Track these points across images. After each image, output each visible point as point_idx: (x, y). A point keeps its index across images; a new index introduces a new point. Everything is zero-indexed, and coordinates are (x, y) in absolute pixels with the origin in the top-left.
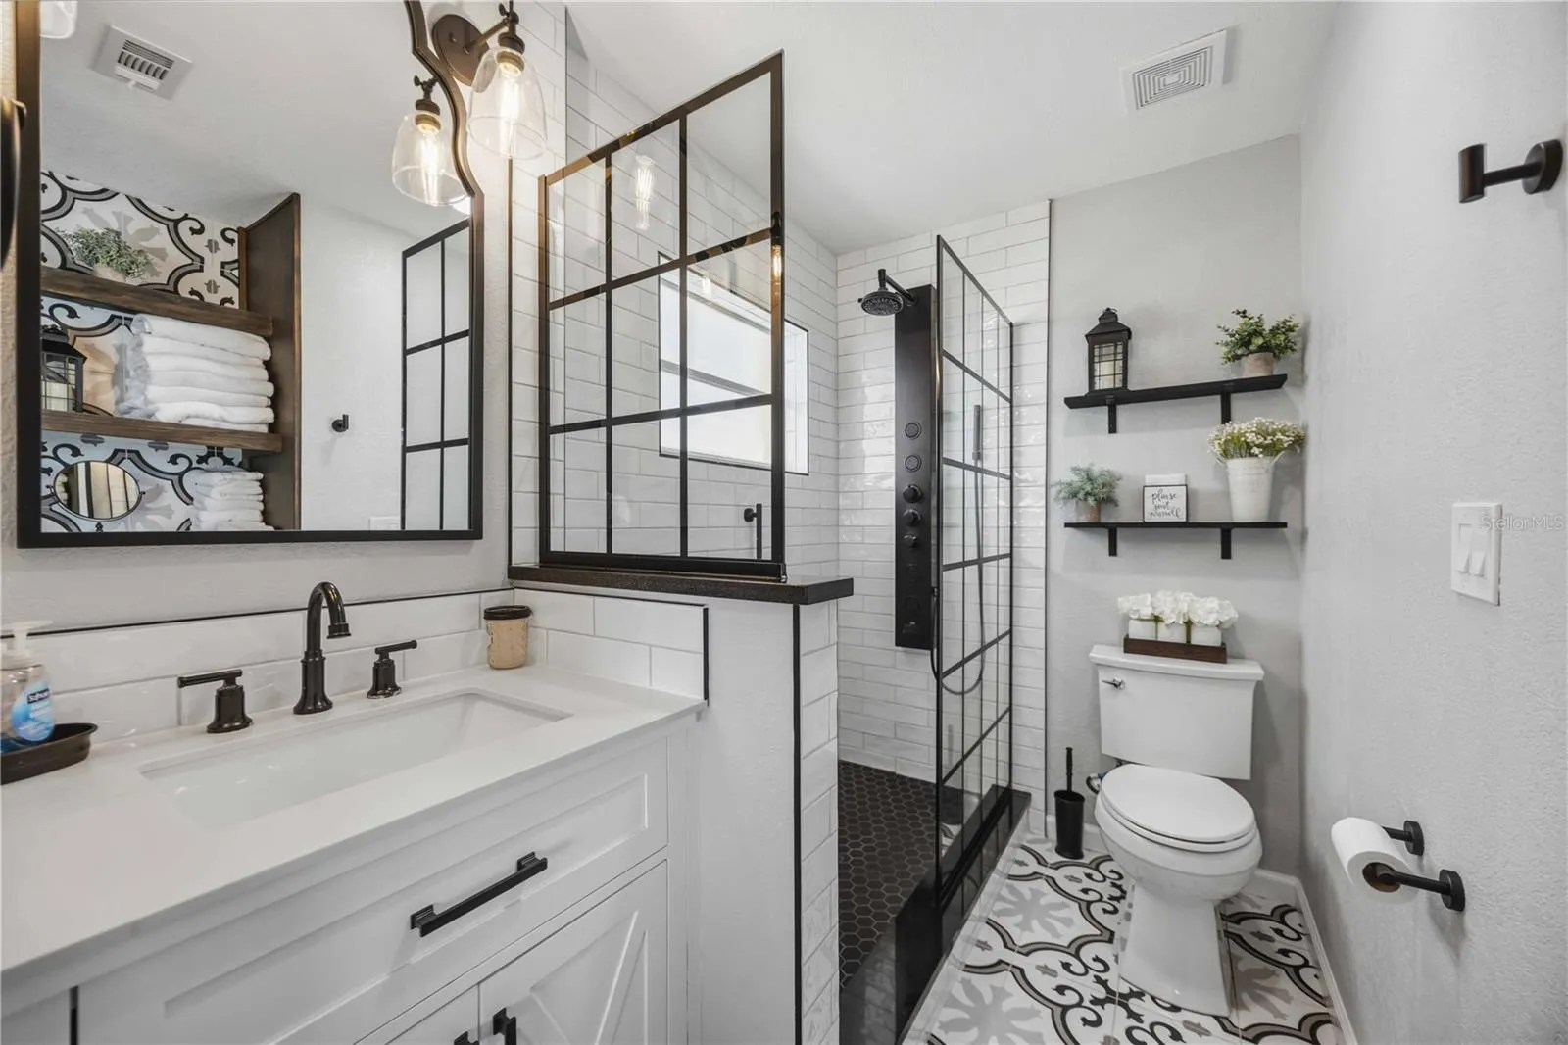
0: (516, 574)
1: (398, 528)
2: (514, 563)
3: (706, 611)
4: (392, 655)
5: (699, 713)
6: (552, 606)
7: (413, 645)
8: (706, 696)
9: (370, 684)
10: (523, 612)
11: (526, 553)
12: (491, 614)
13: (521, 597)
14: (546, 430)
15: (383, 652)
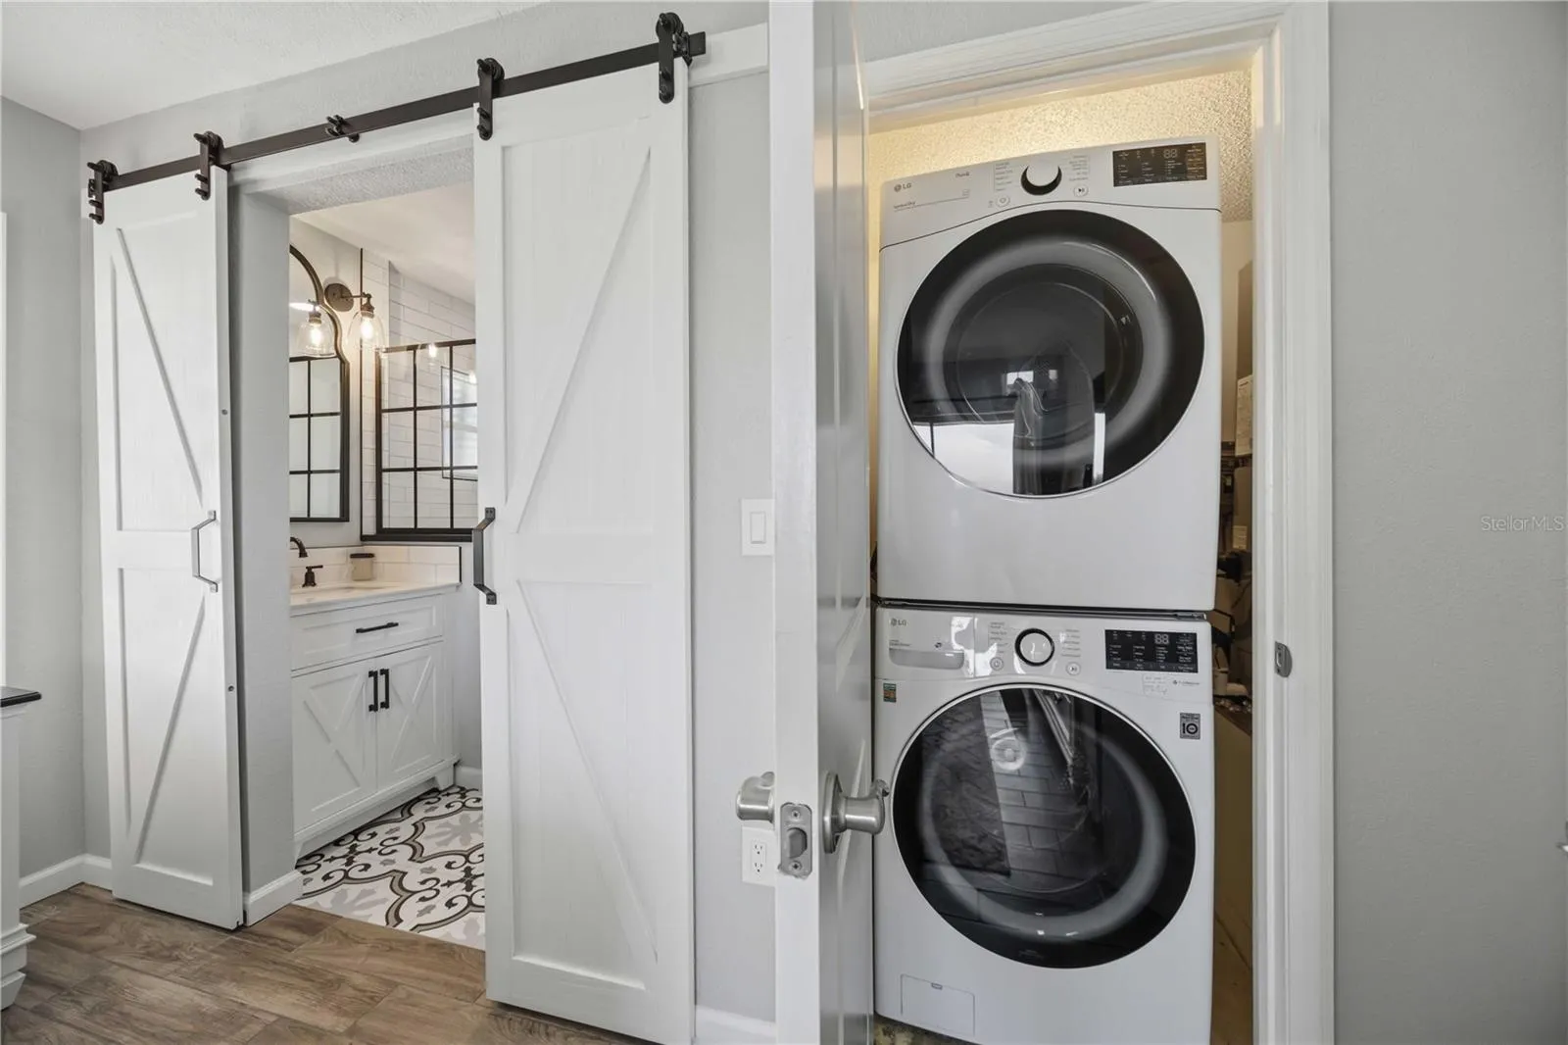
0: (364, 538)
1: (306, 516)
2: (364, 533)
3: (460, 548)
4: (313, 570)
5: (458, 586)
6: (384, 551)
7: (321, 567)
8: (461, 580)
9: (303, 583)
10: (371, 556)
11: (370, 529)
12: (353, 556)
13: (368, 549)
14: (380, 470)
15: (309, 569)
